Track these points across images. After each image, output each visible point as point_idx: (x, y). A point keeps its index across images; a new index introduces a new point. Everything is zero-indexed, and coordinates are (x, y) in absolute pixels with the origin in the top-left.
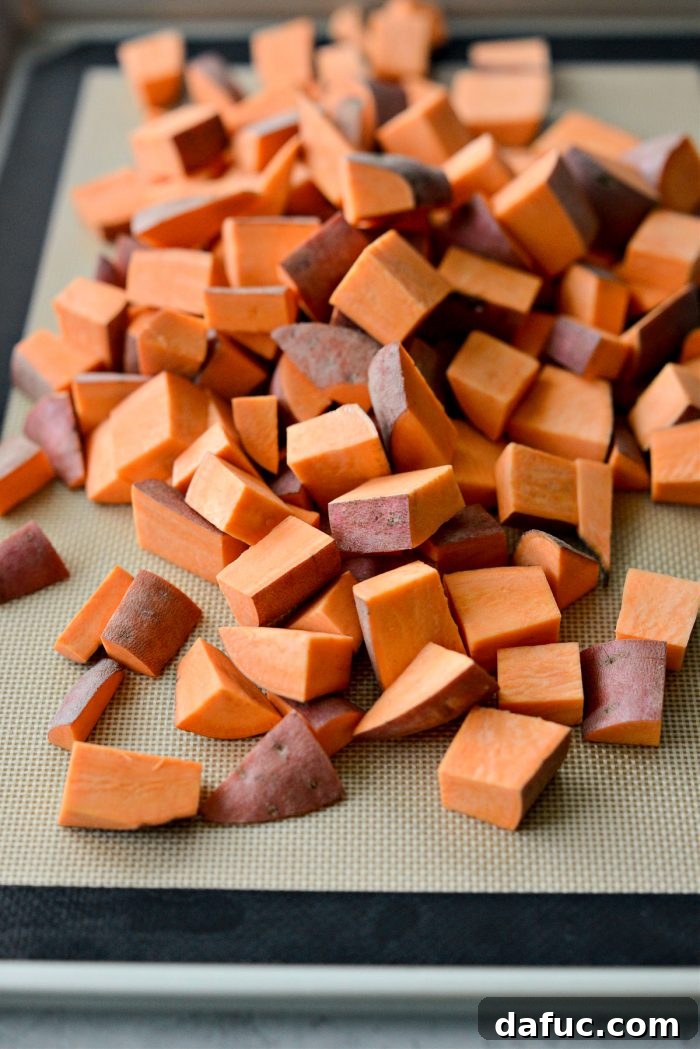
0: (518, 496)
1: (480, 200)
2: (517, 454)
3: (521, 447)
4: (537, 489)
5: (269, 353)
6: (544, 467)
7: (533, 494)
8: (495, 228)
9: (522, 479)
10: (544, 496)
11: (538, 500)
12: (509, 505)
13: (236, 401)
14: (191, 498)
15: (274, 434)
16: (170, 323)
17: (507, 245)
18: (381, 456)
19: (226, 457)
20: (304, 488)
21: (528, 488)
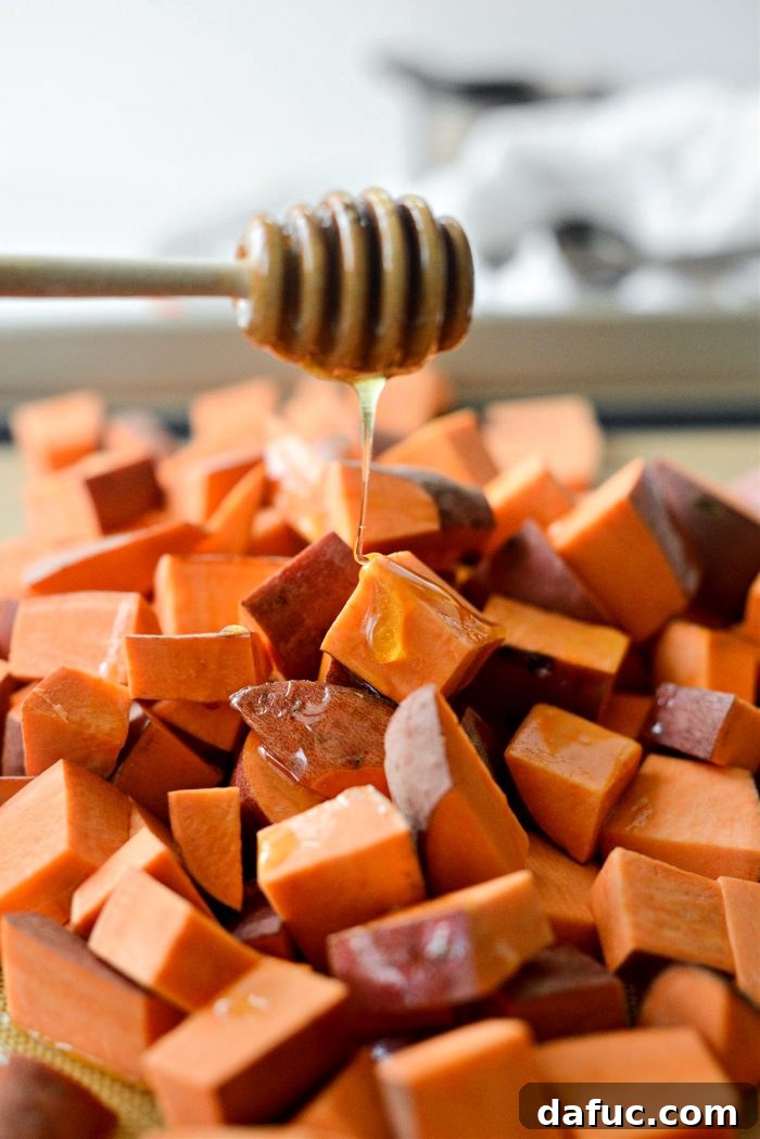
0: (637, 926)
1: (531, 531)
2: (627, 864)
3: (632, 854)
4: (665, 917)
5: (224, 741)
6: (671, 888)
7: (660, 925)
8: (558, 564)
9: (641, 901)
10: (677, 928)
11: (669, 934)
12: (622, 942)
13: (172, 795)
14: (99, 942)
15: (235, 847)
16: (71, 685)
17: (577, 591)
18: (410, 865)
19: (159, 873)
20: (285, 927)
21: (651, 915)
